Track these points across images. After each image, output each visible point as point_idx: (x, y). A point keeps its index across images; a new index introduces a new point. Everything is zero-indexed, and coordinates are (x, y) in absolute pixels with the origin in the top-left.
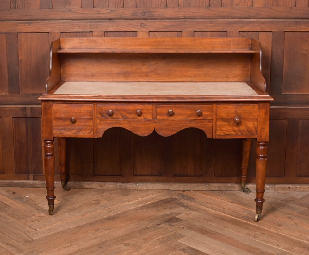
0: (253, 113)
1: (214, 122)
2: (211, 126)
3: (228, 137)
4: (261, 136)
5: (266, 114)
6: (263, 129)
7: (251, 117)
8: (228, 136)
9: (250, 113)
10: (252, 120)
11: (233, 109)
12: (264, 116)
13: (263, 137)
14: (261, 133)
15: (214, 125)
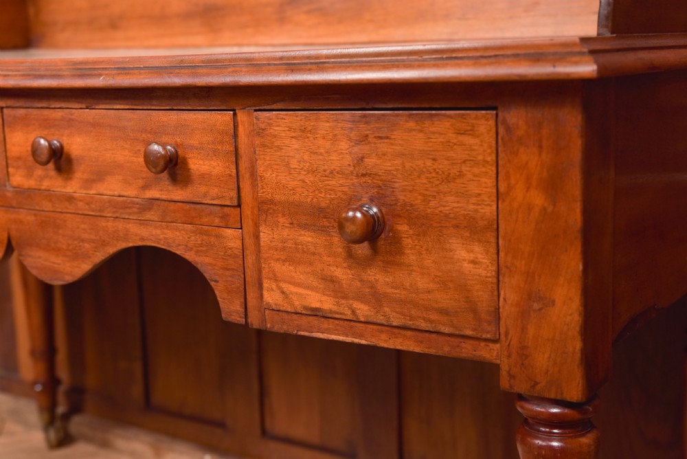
0: (461, 174)
1: (248, 225)
2: (235, 244)
3: (328, 331)
4: (524, 353)
5: (552, 185)
6: (535, 302)
7: (451, 204)
8: (326, 324)
9: (448, 179)
10: (457, 226)
11: (344, 145)
12: (538, 199)
13: (542, 360)
14: (524, 330)
15: (249, 241)
